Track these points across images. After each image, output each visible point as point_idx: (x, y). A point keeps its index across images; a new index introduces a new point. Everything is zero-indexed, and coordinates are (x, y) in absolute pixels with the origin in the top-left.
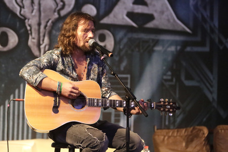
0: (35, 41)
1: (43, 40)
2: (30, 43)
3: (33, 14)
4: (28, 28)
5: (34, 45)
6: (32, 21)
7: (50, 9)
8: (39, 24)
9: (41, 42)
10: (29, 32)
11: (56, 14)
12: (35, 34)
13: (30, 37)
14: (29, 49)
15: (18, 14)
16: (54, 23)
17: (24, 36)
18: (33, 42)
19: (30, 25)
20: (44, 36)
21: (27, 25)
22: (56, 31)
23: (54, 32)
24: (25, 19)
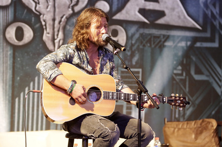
0: (50, 36)
1: (58, 35)
2: (44, 38)
3: (48, 9)
4: (43, 23)
5: (49, 39)
6: (47, 17)
7: (65, 5)
8: (54, 20)
9: (56, 37)
10: (44, 27)
11: (70, 9)
12: (50, 29)
13: (45, 32)
14: (44, 43)
15: (34, 10)
16: (68, 19)
17: (39, 31)
18: (48, 37)
19: (44, 21)
20: (58, 31)
21: (42, 20)
22: (70, 26)
23: (68, 27)
24: (41, 14)
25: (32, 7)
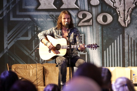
0: (122, 19)
1: (127, 18)
2: (119, 20)
3: (121, 5)
4: (118, 13)
5: (122, 21)
6: (120, 9)
7: (131, 2)
8: (124, 11)
9: (126, 19)
10: (119, 15)
11: (134, 5)
12: (122, 15)
13: (119, 17)
14: (119, 23)
16: (133, 9)
17: (116, 16)
18: (121, 19)
19: (119, 11)
20: (127, 16)
21: (117, 11)
22: (134, 13)
23: (133, 14)
24: (116, 8)
25: (111, 5)
